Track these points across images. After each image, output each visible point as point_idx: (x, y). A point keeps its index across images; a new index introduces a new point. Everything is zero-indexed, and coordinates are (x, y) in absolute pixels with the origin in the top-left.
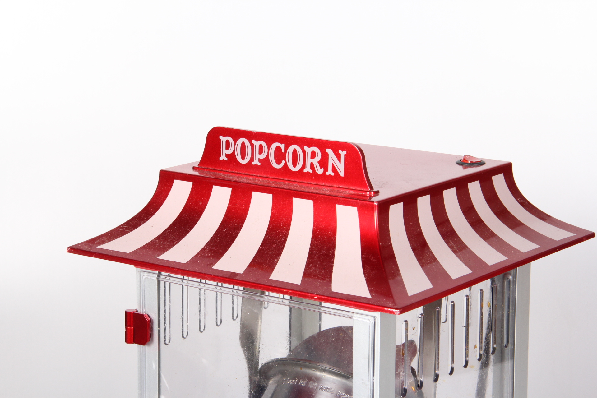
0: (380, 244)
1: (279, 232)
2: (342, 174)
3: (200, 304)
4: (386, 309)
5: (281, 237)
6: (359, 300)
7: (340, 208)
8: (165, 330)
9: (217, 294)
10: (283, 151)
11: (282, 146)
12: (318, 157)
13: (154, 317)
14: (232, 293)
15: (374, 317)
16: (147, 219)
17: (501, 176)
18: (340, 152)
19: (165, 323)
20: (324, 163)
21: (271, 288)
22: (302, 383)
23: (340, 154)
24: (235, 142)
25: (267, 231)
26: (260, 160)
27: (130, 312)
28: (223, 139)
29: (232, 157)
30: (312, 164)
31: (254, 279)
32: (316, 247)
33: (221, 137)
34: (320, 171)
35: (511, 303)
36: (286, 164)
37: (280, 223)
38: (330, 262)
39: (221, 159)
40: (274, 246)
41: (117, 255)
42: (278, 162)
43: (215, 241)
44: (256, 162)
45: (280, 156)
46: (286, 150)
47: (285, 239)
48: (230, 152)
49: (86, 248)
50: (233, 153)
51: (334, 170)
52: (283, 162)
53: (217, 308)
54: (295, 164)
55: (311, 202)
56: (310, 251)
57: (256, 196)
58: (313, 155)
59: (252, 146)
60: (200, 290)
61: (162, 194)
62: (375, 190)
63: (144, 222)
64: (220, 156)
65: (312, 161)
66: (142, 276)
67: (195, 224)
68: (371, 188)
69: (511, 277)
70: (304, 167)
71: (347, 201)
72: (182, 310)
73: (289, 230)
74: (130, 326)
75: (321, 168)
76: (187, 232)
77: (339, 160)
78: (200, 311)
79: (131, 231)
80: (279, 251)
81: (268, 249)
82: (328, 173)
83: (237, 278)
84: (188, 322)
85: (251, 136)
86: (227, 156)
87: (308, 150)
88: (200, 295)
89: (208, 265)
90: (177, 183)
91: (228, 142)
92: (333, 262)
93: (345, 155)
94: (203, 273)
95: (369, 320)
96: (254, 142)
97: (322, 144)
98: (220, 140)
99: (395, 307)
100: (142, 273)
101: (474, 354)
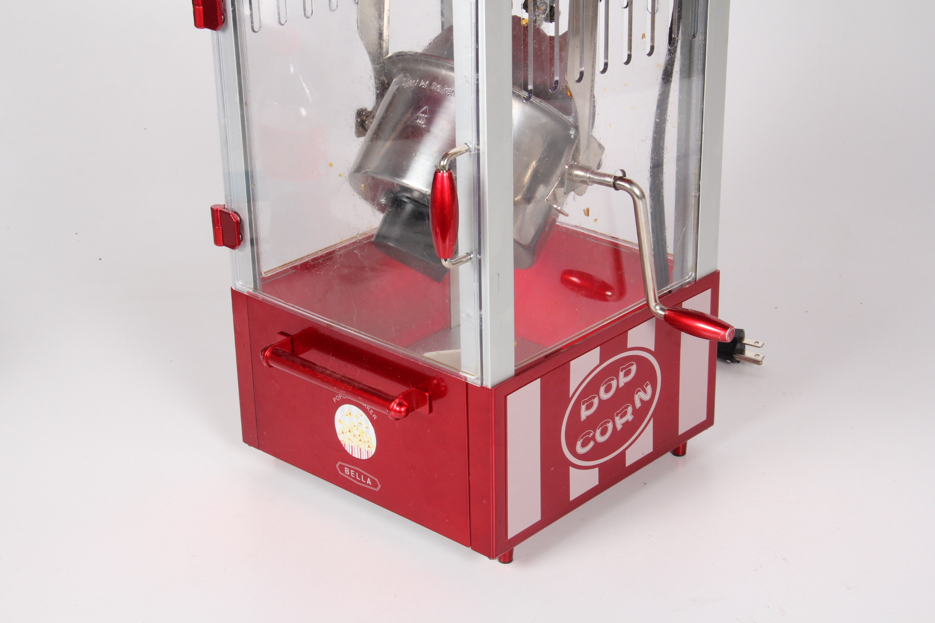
22: (424, 84)
74: (198, 5)
101: (641, 47)
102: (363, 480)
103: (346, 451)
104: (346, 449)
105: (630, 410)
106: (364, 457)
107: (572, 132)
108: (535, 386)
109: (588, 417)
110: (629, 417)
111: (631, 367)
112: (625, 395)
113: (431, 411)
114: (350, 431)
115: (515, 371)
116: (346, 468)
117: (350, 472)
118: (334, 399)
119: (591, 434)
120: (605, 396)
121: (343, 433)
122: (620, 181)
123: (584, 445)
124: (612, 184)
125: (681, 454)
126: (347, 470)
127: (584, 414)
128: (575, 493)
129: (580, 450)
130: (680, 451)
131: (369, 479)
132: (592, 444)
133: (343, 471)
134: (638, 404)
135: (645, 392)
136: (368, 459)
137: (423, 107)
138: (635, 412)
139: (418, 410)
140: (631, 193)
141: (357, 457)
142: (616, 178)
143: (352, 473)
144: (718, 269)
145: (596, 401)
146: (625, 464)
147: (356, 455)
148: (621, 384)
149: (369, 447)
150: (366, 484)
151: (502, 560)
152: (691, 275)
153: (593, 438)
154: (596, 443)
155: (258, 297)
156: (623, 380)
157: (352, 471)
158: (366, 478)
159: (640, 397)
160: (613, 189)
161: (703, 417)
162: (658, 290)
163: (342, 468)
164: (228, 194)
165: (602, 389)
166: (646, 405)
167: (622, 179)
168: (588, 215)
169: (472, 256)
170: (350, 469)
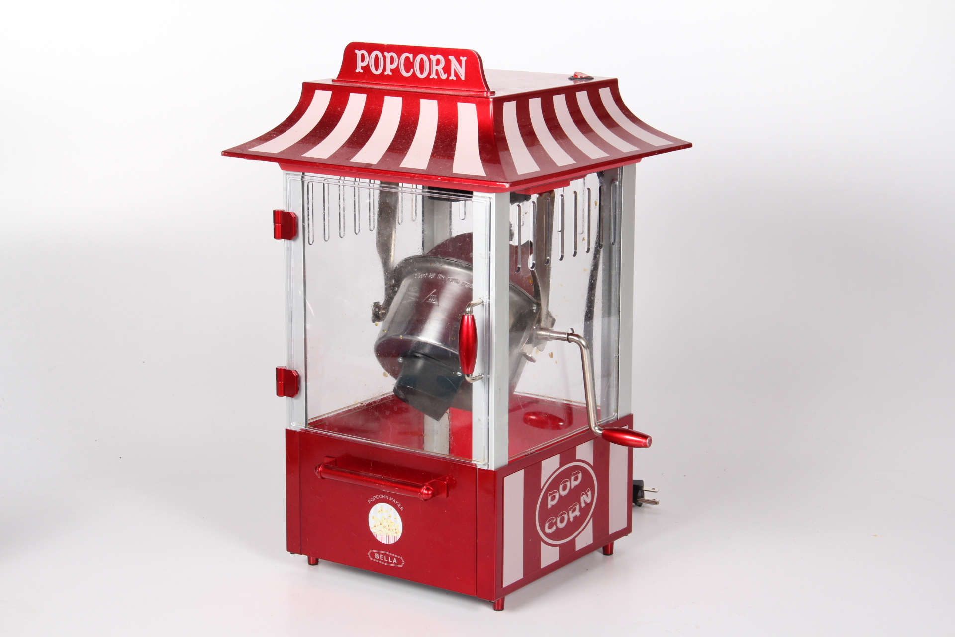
0: (495, 134)
1: (408, 130)
2: (463, 78)
3: (339, 199)
4: (498, 183)
5: (410, 134)
6: (475, 178)
7: (460, 105)
8: (309, 225)
9: (354, 188)
10: (412, 61)
11: (411, 56)
12: (442, 64)
13: (299, 215)
14: (369, 187)
15: (490, 198)
16: (292, 126)
17: (608, 89)
18: (461, 58)
19: (309, 219)
20: (447, 69)
21: (400, 173)
22: (432, 276)
23: (461, 60)
24: (369, 55)
25: (398, 130)
26: (391, 70)
27: (278, 211)
28: (359, 53)
29: (366, 69)
30: (437, 70)
31: (387, 167)
32: (440, 139)
33: (357, 51)
34: (444, 76)
35: (617, 206)
36: (414, 71)
37: (409, 122)
38: (452, 151)
39: (357, 71)
40: (404, 141)
41: (267, 156)
42: (408, 71)
43: (352, 140)
44: (388, 72)
45: (409, 65)
46: (414, 59)
47: (414, 135)
48: (364, 64)
49: (238, 151)
50: (368, 65)
51: (456, 74)
52: (412, 70)
53: (355, 201)
54: (422, 72)
55: (436, 102)
56: (435, 143)
57: (388, 99)
58: (438, 62)
59: (385, 57)
60: (339, 186)
61: (304, 103)
62: (491, 90)
63: (289, 129)
64: (356, 69)
65: (438, 67)
66: (288, 178)
67: (334, 127)
68: (488, 89)
69: (617, 183)
70: (430, 74)
71: (466, 99)
72: (324, 206)
73: (417, 127)
74: (278, 224)
75: (445, 74)
76: (328, 134)
77: (461, 65)
78: (340, 205)
79: (278, 136)
80: (408, 145)
81: (399, 144)
82: (450, 78)
83: (372, 167)
84: (329, 216)
85: (383, 48)
86: (362, 68)
87: (434, 58)
88: (339, 191)
89: (346, 159)
90: (318, 93)
91: (363, 55)
92: (454, 151)
93: (465, 61)
94: (342, 166)
95: (486, 201)
96: (386, 54)
97: (445, 52)
98: (356, 54)
99: (506, 181)
100: (288, 176)
101: (583, 246)
102: (390, 561)
103: (377, 540)
104: (377, 538)
105: (578, 507)
106: (392, 542)
107: (534, 307)
108: (520, 474)
109: (552, 506)
110: (577, 513)
111: (578, 475)
112: (574, 495)
113: (448, 495)
114: (381, 524)
115: (509, 462)
116: (376, 554)
117: (379, 556)
118: (369, 501)
119: (554, 520)
120: (563, 493)
121: (375, 526)
122: (569, 337)
123: (550, 527)
124: (566, 339)
125: (609, 553)
126: (376, 556)
127: (550, 503)
128: (544, 563)
129: (549, 531)
130: (608, 551)
131: (395, 559)
132: (554, 528)
133: (373, 557)
134: (583, 505)
135: (587, 496)
136: (395, 543)
137: (433, 290)
138: (581, 509)
139: (438, 496)
140: (580, 344)
141: (385, 543)
142: (568, 335)
143: (381, 557)
144: (632, 413)
145: (557, 495)
146: (575, 549)
147: (385, 542)
148: (573, 487)
149: (396, 533)
150: (392, 563)
151: (497, 608)
152: (615, 414)
153: (555, 523)
154: (557, 528)
155: (310, 432)
156: (574, 484)
157: (381, 555)
158: (392, 559)
159: (586, 498)
160: (567, 342)
161: (625, 525)
162: (597, 420)
163: (373, 555)
164: (290, 357)
165: (561, 487)
166: (589, 505)
167: (572, 334)
168: (552, 357)
169: (483, 376)
170: (379, 554)
